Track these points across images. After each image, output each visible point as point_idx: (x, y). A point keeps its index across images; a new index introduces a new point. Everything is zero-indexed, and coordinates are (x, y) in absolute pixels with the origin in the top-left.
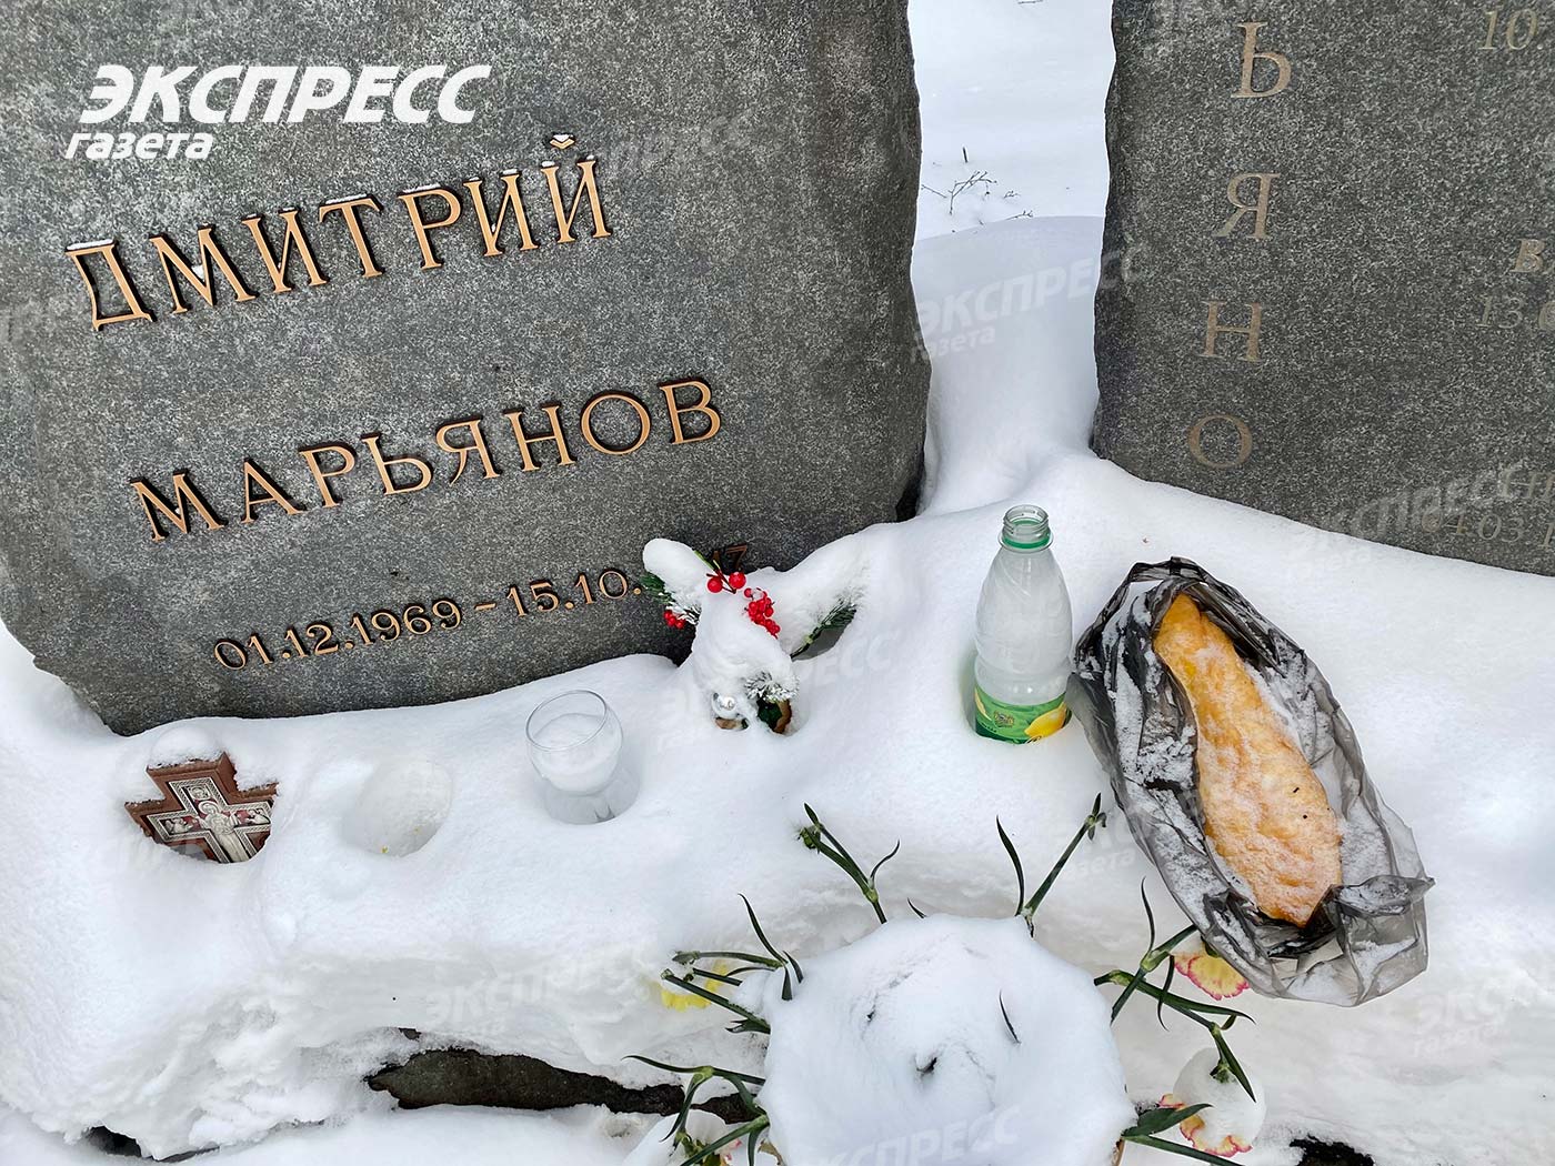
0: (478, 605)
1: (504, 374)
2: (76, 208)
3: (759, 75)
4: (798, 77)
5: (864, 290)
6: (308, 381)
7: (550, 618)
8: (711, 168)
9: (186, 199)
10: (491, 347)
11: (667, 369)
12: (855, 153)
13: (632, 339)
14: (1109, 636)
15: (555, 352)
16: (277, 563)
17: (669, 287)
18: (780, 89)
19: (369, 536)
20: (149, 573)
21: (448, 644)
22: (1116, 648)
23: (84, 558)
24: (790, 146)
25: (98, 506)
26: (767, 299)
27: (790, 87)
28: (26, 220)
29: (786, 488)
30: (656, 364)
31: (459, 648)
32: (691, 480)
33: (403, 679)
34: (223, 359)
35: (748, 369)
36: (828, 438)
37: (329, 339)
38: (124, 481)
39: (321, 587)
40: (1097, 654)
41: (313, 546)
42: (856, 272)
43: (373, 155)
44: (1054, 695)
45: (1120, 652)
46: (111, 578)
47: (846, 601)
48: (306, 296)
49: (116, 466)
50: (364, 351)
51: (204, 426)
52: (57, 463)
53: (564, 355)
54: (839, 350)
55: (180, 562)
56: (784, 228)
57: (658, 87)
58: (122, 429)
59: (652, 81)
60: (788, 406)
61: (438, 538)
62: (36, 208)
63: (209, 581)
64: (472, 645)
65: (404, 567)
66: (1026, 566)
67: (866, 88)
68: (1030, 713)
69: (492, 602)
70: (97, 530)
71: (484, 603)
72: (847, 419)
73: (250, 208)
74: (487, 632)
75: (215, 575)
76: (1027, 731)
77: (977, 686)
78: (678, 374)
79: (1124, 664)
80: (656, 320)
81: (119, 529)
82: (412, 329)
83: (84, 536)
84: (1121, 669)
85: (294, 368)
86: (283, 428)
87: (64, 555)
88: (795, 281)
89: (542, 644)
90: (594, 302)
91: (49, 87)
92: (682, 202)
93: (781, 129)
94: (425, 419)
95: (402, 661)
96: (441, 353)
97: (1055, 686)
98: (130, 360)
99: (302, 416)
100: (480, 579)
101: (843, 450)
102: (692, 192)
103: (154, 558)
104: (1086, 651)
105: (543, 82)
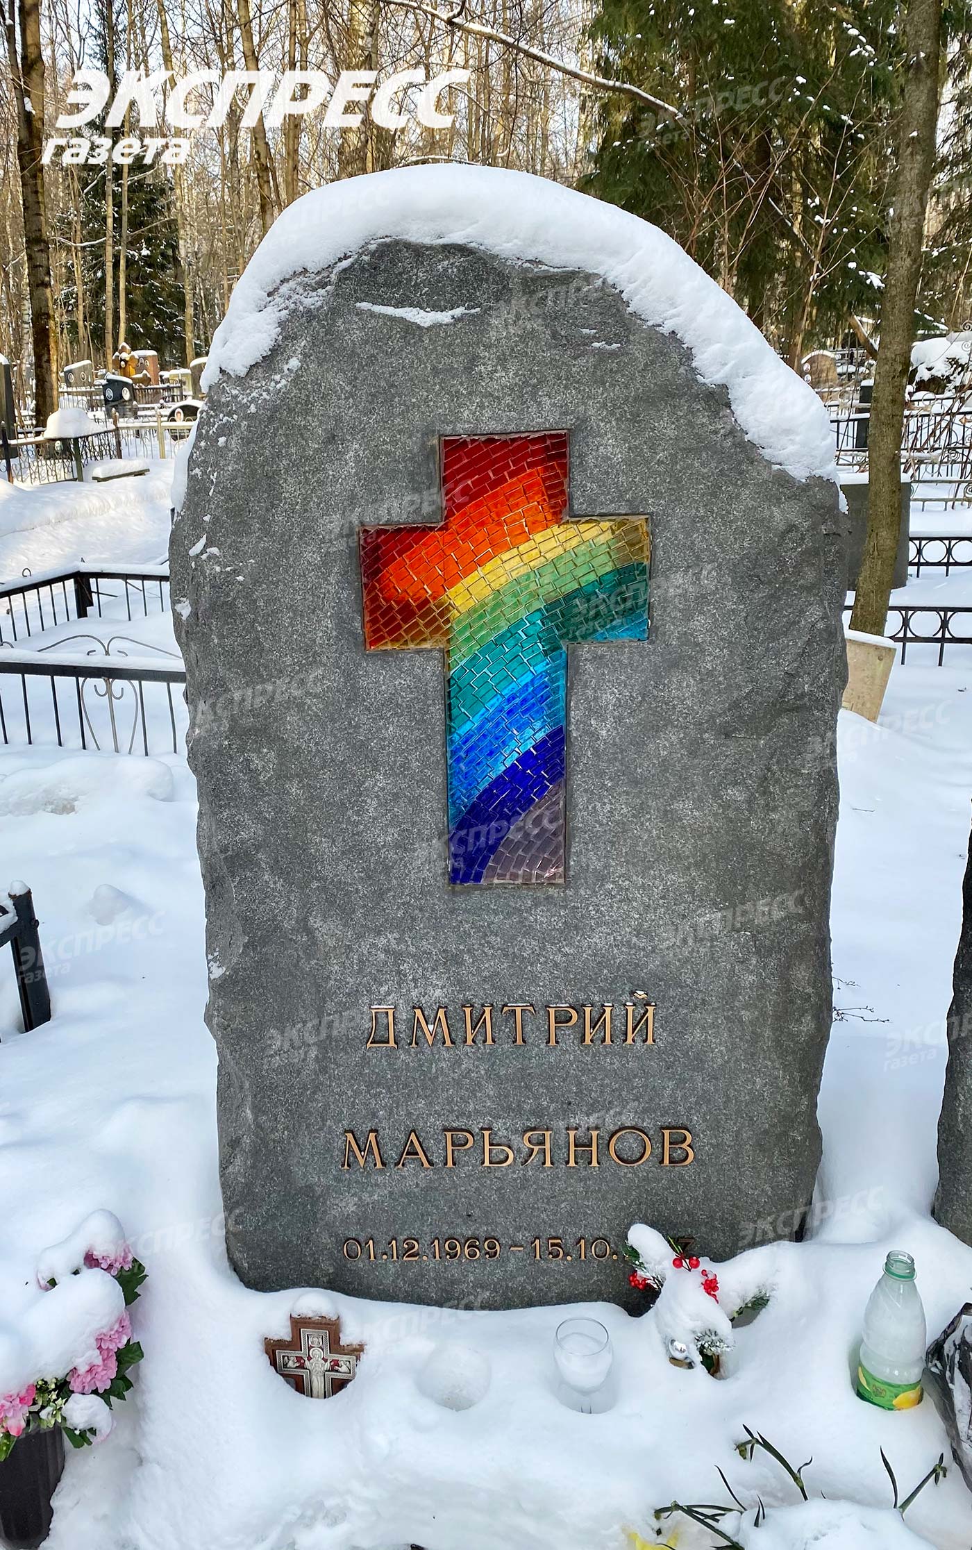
0: (511, 1246)
1: (573, 1107)
2: (383, 989)
3: (752, 978)
4: (774, 982)
5: (795, 1094)
6: (463, 1092)
7: (553, 1264)
8: (717, 1018)
9: (438, 992)
10: (569, 1091)
11: (668, 1120)
12: (798, 1021)
13: (651, 1099)
14: (948, 1348)
15: (605, 1100)
16: (403, 1195)
17: (680, 1075)
18: (763, 986)
19: (463, 1189)
20: (329, 1187)
21: (485, 1268)
22: (953, 1356)
23: (298, 1171)
24: (763, 1013)
25: (320, 1142)
26: (735, 1090)
27: (768, 985)
28: (357, 991)
29: (726, 1205)
30: (662, 1116)
31: (492, 1274)
32: (667, 1189)
33: (449, 1288)
34: (424, 1073)
35: (716, 1127)
36: (759, 1178)
37: (483, 1072)
38: (341, 1130)
39: (423, 1216)
40: (940, 1358)
41: (428, 1189)
42: (791, 1084)
43: (540, 986)
44: (913, 1380)
45: (957, 1360)
46: (306, 1187)
47: (763, 1292)
48: (479, 1048)
49: (340, 1121)
50: (499, 1081)
51: (397, 1107)
52: (311, 1113)
53: (610, 1103)
54: (774, 1126)
55: (349, 1184)
56: (753, 1054)
57: (697, 975)
58: (354, 1102)
59: (694, 973)
60: (737, 1154)
61: (502, 1197)
62: (365, 986)
63: (360, 1199)
64: (499, 1273)
65: (476, 1212)
66: (899, 1289)
67: (809, 990)
68: (898, 1389)
69: (522, 1246)
70: (313, 1156)
71: (515, 1246)
72: (773, 1168)
73: (468, 1001)
74: (511, 1266)
75: (365, 1196)
76: (894, 1402)
77: (860, 1364)
78: (673, 1123)
79: (959, 1368)
80: (668, 1091)
81: (326, 1158)
82: (529, 1074)
83: (303, 1159)
84: (957, 1371)
85: (458, 1083)
86: (439, 1116)
87: (288, 1168)
88: (754, 1083)
89: (543, 1281)
90: (635, 1076)
91: (396, 935)
92: (698, 1033)
93: (759, 1004)
94: (519, 1125)
95: (453, 1276)
96: (541, 1090)
97: (913, 1374)
98: (375, 1066)
99: (453, 1111)
100: (518, 1229)
101: (767, 1188)
102: (704, 1028)
103: (337, 1179)
104: (933, 1356)
105: (637, 965)
